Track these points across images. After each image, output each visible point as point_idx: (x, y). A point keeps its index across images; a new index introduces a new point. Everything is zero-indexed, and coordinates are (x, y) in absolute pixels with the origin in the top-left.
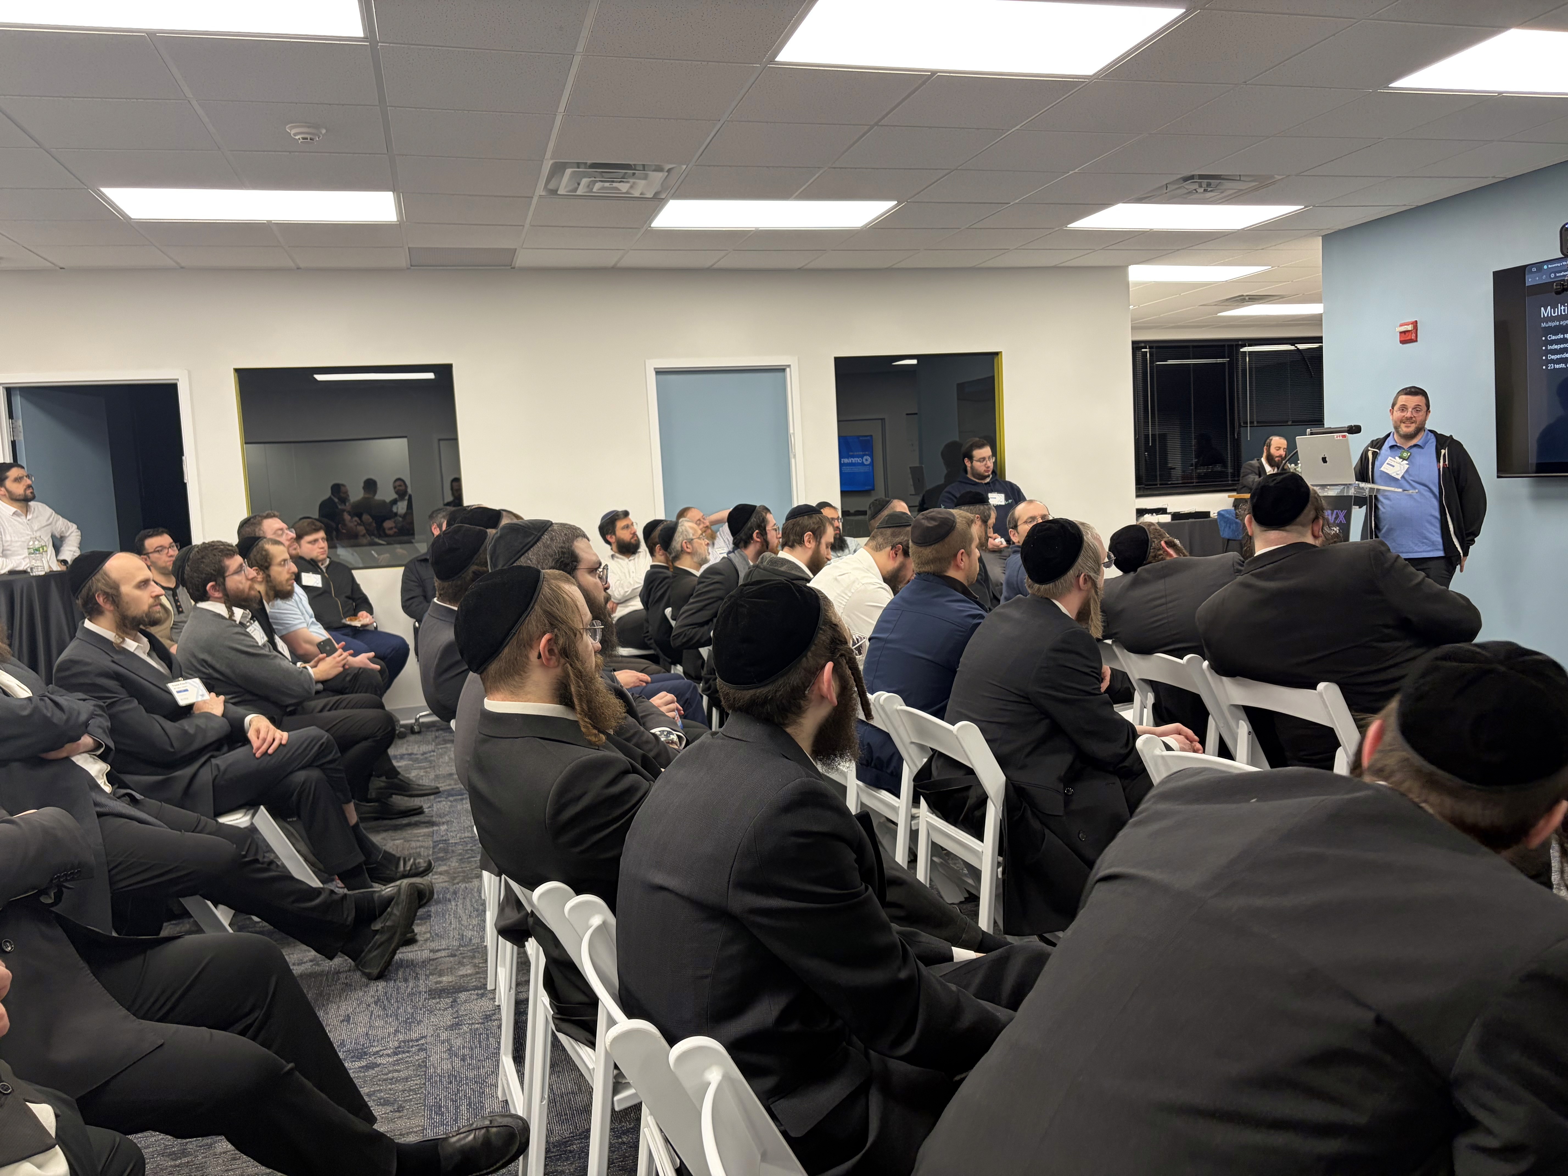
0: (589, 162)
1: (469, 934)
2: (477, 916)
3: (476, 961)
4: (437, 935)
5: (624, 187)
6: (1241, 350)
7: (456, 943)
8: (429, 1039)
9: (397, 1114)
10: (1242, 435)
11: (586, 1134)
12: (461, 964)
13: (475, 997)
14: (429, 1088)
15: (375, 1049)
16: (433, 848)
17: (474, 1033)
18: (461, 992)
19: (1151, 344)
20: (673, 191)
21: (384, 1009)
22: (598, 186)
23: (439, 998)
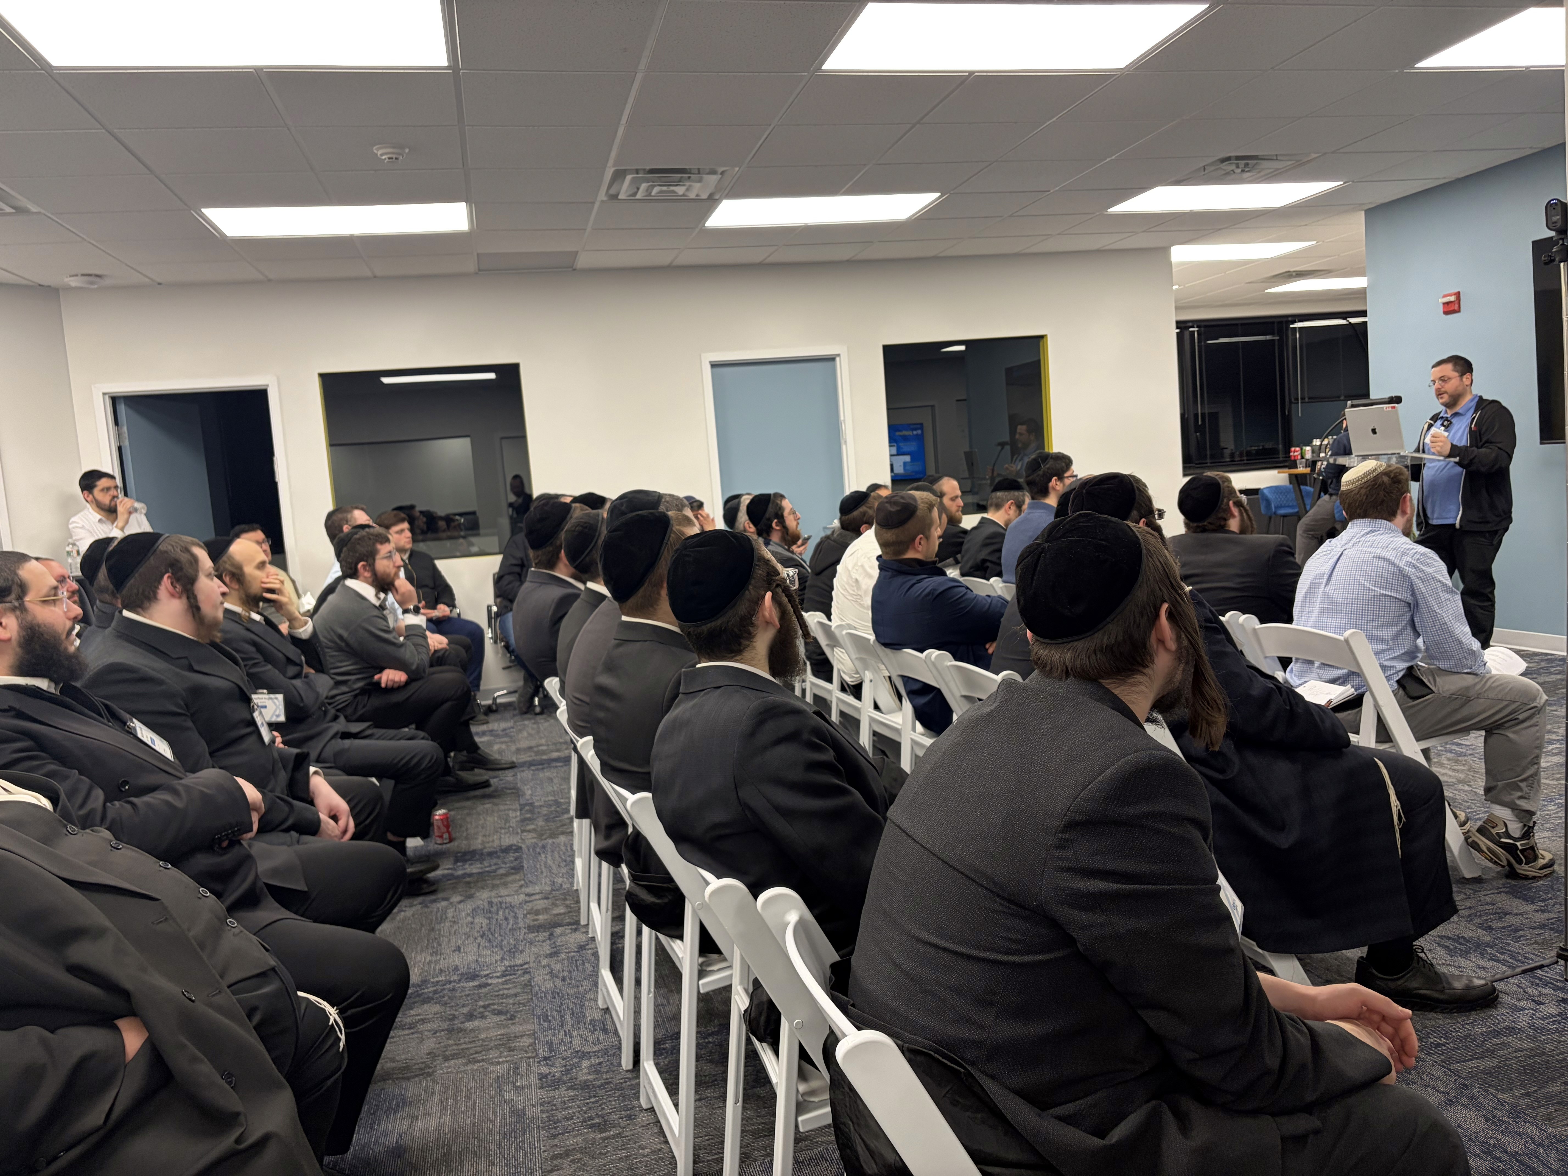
0: (648, 168)
1: (560, 880)
2: (566, 866)
3: (568, 902)
4: (530, 882)
5: (680, 190)
6: (1292, 326)
7: (548, 888)
8: (532, 965)
9: (511, 1022)
10: (1293, 412)
11: (677, 1036)
12: (554, 905)
13: (569, 931)
14: (535, 1001)
15: (485, 973)
16: (521, 810)
17: (571, 960)
18: (556, 927)
19: (1199, 323)
20: (726, 192)
21: (490, 941)
22: (656, 190)
23: (538, 932)
